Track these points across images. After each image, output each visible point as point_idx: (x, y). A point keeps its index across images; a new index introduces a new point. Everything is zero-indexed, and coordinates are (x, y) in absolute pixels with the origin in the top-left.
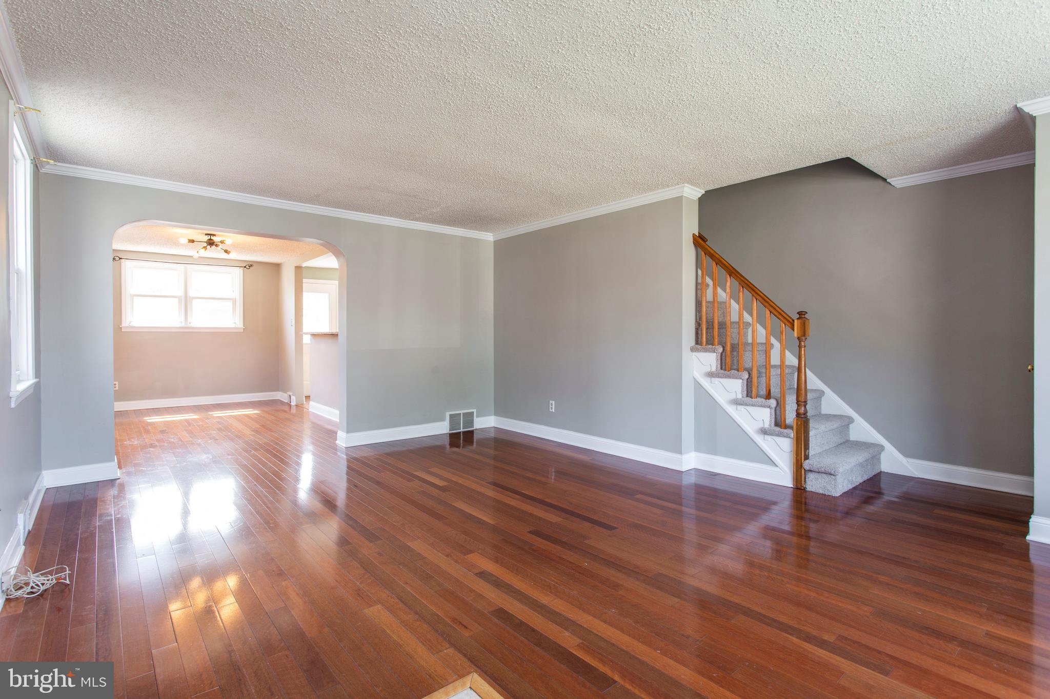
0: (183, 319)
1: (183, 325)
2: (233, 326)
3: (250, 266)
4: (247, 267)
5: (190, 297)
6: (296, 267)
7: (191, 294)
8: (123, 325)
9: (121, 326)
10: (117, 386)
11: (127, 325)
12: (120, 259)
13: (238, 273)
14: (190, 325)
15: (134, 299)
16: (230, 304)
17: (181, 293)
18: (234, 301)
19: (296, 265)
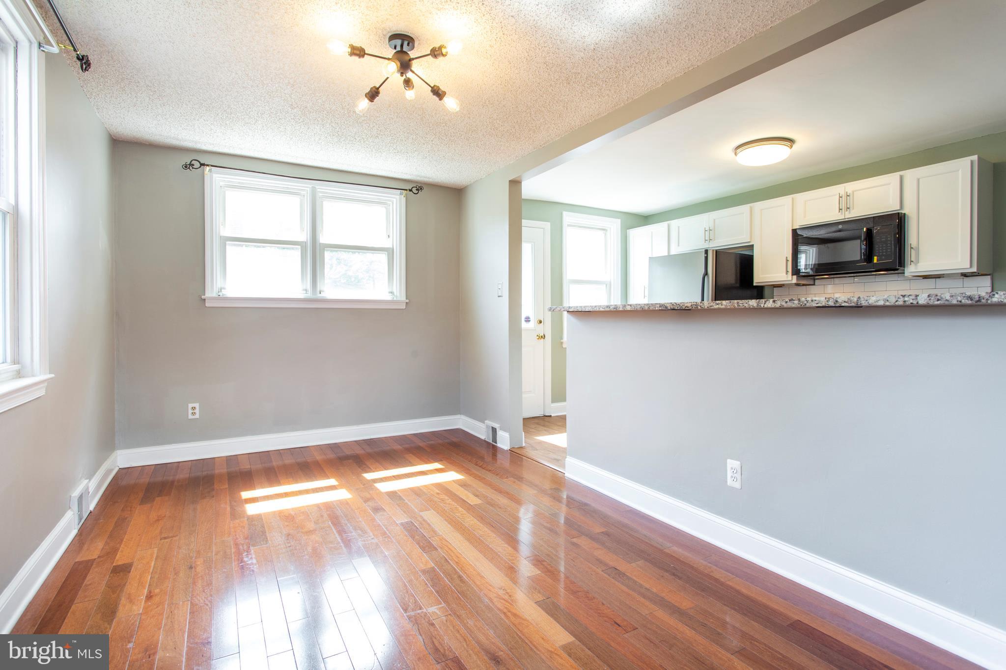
0: (309, 285)
1: (309, 295)
2: (389, 297)
3: (419, 189)
4: (414, 190)
5: (320, 244)
6: (510, 181)
7: (324, 238)
8: (210, 293)
9: (203, 297)
10: (197, 411)
11: (214, 295)
12: (202, 165)
13: (396, 200)
14: (319, 296)
15: (228, 247)
16: (383, 257)
17: (303, 236)
18: (390, 252)
19: (510, 179)
